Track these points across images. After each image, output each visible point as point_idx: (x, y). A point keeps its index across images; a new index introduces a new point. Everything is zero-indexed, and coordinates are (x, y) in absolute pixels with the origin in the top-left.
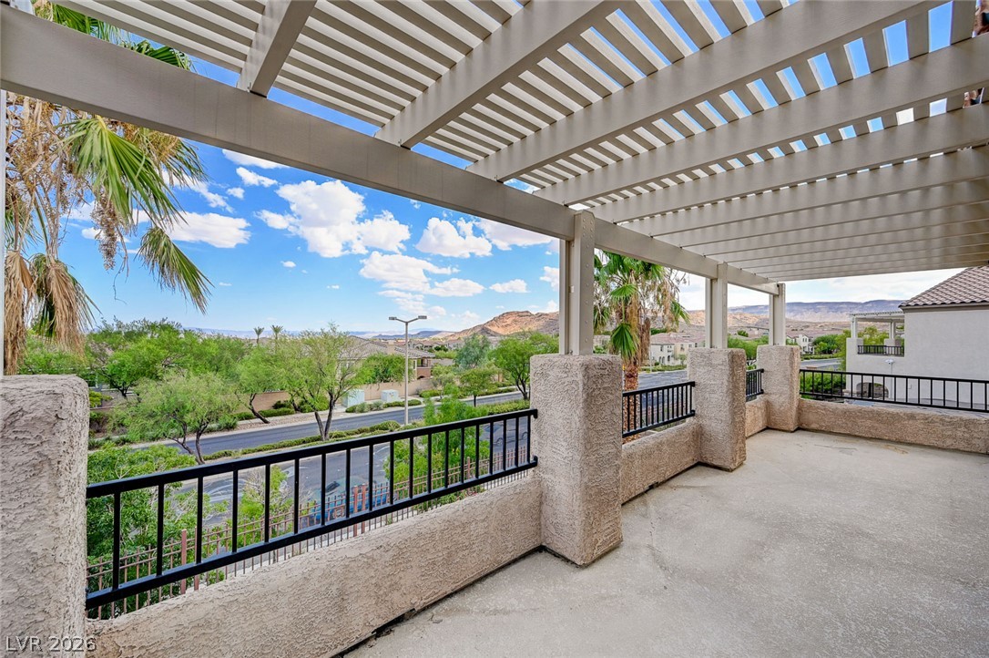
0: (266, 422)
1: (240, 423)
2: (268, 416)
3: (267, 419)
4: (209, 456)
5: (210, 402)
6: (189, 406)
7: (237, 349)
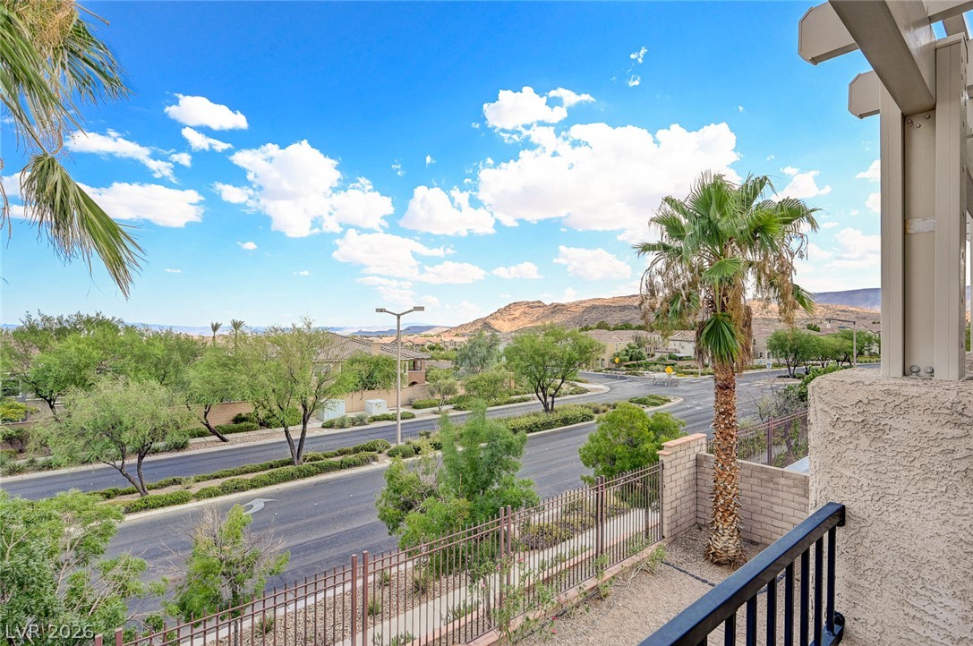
0: (224, 440)
1: (192, 441)
2: (227, 432)
3: (226, 436)
4: (153, 484)
5: (154, 417)
6: (127, 421)
7: (187, 350)
